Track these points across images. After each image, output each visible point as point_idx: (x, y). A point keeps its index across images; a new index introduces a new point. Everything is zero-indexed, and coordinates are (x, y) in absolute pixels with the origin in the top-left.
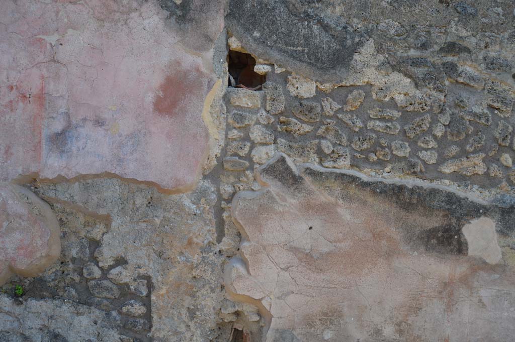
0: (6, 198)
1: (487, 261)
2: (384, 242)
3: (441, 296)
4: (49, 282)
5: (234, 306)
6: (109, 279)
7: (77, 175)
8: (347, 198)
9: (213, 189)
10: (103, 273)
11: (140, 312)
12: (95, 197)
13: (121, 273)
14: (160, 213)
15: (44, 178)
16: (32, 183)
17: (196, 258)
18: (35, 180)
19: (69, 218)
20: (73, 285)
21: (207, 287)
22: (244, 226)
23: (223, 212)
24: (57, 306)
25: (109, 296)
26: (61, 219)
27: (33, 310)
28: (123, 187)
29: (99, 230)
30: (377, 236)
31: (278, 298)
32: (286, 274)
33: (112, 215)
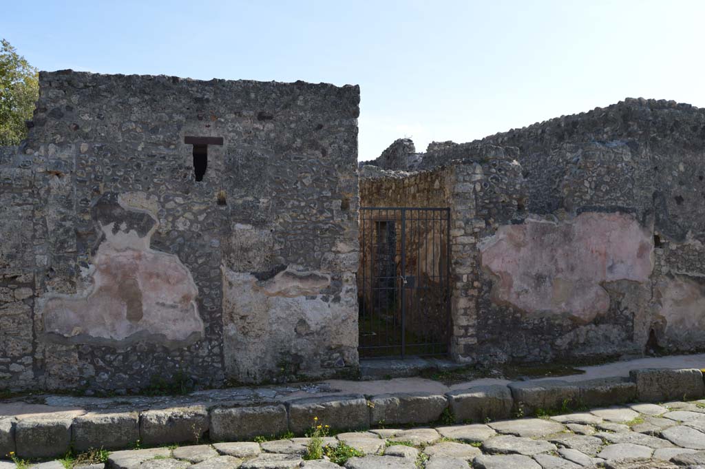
2: (695, 295)
4: (605, 318)
5: (656, 320)
6: (623, 314)
7: (616, 280)
9: (651, 282)
11: (631, 325)
12: (620, 287)
13: (626, 312)
14: (638, 291)
16: (602, 284)
17: (646, 305)
18: (604, 283)
20: (612, 318)
21: (649, 314)
23: (653, 289)
24: (608, 326)
25: (623, 320)
26: (610, 295)
27: (601, 328)
28: (628, 283)
29: (621, 298)
32: (671, 308)
33: (625, 293)
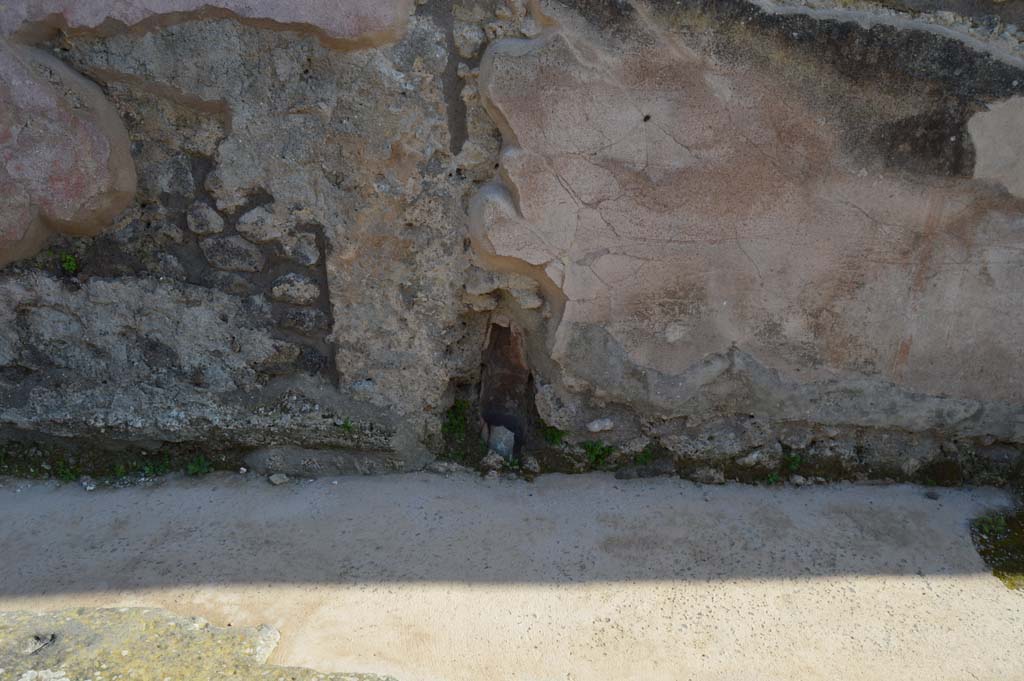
0: (6, 74)
1: (1012, 191)
2: (799, 148)
3: (905, 261)
4: (124, 244)
5: (492, 280)
6: (240, 233)
7: (147, 16)
8: (726, 51)
9: (438, 36)
10: (227, 222)
11: (307, 296)
12: (190, 64)
13: (262, 221)
14: (331, 93)
15: (76, 26)
16: (54, 39)
17: (410, 186)
18: (59, 32)
19: (144, 112)
20: (171, 247)
21: (436, 244)
22: (506, 116)
23: (463, 87)
24: (147, 291)
25: (245, 266)
26: (127, 115)
27: (102, 299)
28: (247, 38)
29: (207, 134)
30: (787, 135)
31: (579, 263)
32: (595, 214)
33: (232, 100)
